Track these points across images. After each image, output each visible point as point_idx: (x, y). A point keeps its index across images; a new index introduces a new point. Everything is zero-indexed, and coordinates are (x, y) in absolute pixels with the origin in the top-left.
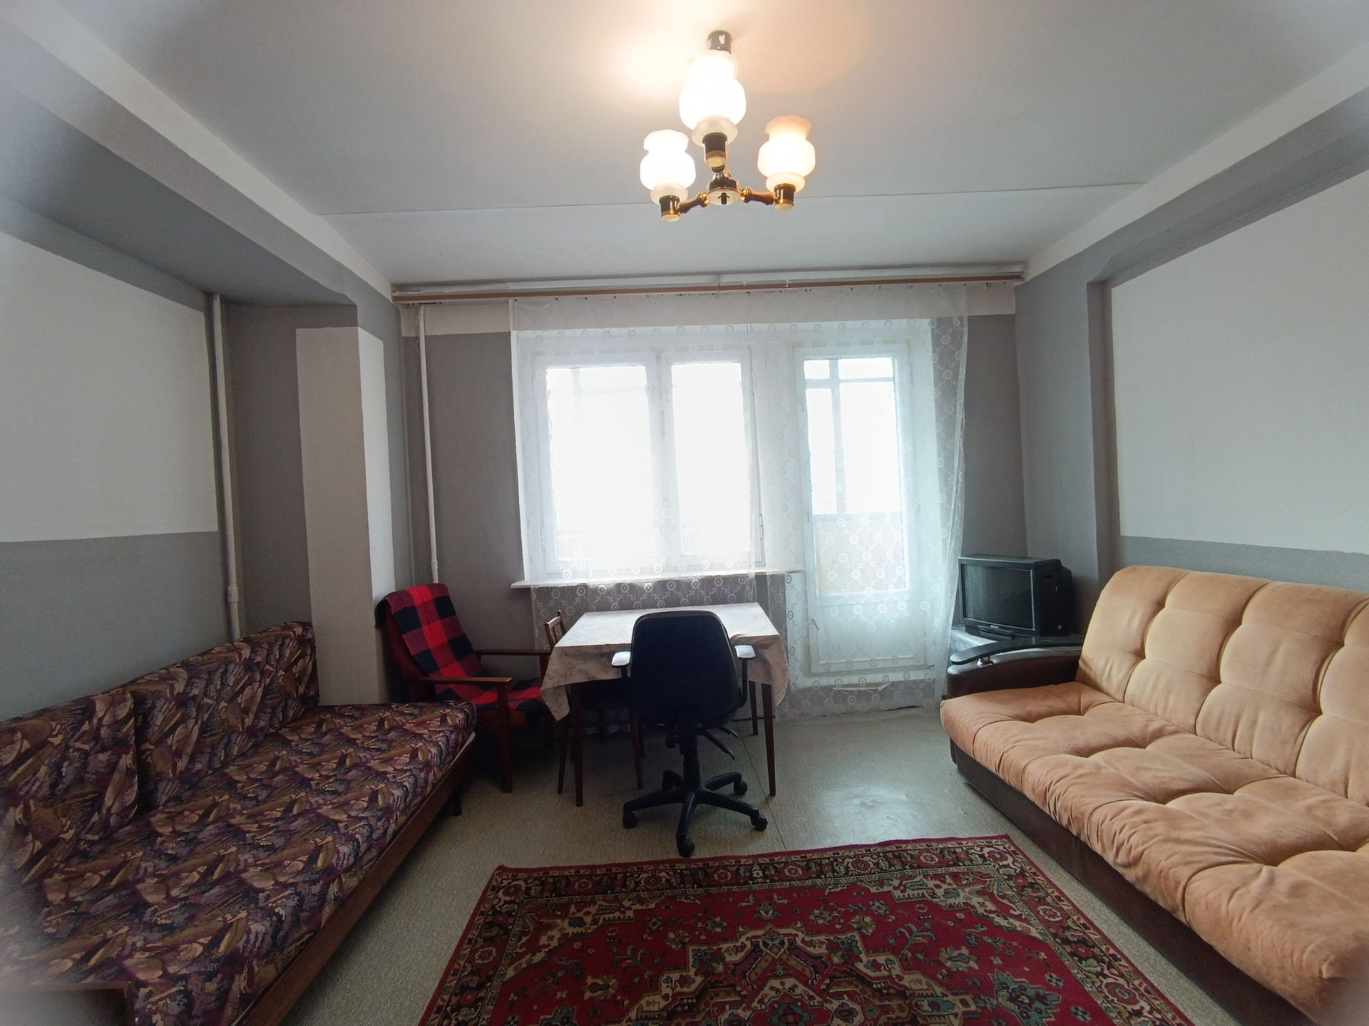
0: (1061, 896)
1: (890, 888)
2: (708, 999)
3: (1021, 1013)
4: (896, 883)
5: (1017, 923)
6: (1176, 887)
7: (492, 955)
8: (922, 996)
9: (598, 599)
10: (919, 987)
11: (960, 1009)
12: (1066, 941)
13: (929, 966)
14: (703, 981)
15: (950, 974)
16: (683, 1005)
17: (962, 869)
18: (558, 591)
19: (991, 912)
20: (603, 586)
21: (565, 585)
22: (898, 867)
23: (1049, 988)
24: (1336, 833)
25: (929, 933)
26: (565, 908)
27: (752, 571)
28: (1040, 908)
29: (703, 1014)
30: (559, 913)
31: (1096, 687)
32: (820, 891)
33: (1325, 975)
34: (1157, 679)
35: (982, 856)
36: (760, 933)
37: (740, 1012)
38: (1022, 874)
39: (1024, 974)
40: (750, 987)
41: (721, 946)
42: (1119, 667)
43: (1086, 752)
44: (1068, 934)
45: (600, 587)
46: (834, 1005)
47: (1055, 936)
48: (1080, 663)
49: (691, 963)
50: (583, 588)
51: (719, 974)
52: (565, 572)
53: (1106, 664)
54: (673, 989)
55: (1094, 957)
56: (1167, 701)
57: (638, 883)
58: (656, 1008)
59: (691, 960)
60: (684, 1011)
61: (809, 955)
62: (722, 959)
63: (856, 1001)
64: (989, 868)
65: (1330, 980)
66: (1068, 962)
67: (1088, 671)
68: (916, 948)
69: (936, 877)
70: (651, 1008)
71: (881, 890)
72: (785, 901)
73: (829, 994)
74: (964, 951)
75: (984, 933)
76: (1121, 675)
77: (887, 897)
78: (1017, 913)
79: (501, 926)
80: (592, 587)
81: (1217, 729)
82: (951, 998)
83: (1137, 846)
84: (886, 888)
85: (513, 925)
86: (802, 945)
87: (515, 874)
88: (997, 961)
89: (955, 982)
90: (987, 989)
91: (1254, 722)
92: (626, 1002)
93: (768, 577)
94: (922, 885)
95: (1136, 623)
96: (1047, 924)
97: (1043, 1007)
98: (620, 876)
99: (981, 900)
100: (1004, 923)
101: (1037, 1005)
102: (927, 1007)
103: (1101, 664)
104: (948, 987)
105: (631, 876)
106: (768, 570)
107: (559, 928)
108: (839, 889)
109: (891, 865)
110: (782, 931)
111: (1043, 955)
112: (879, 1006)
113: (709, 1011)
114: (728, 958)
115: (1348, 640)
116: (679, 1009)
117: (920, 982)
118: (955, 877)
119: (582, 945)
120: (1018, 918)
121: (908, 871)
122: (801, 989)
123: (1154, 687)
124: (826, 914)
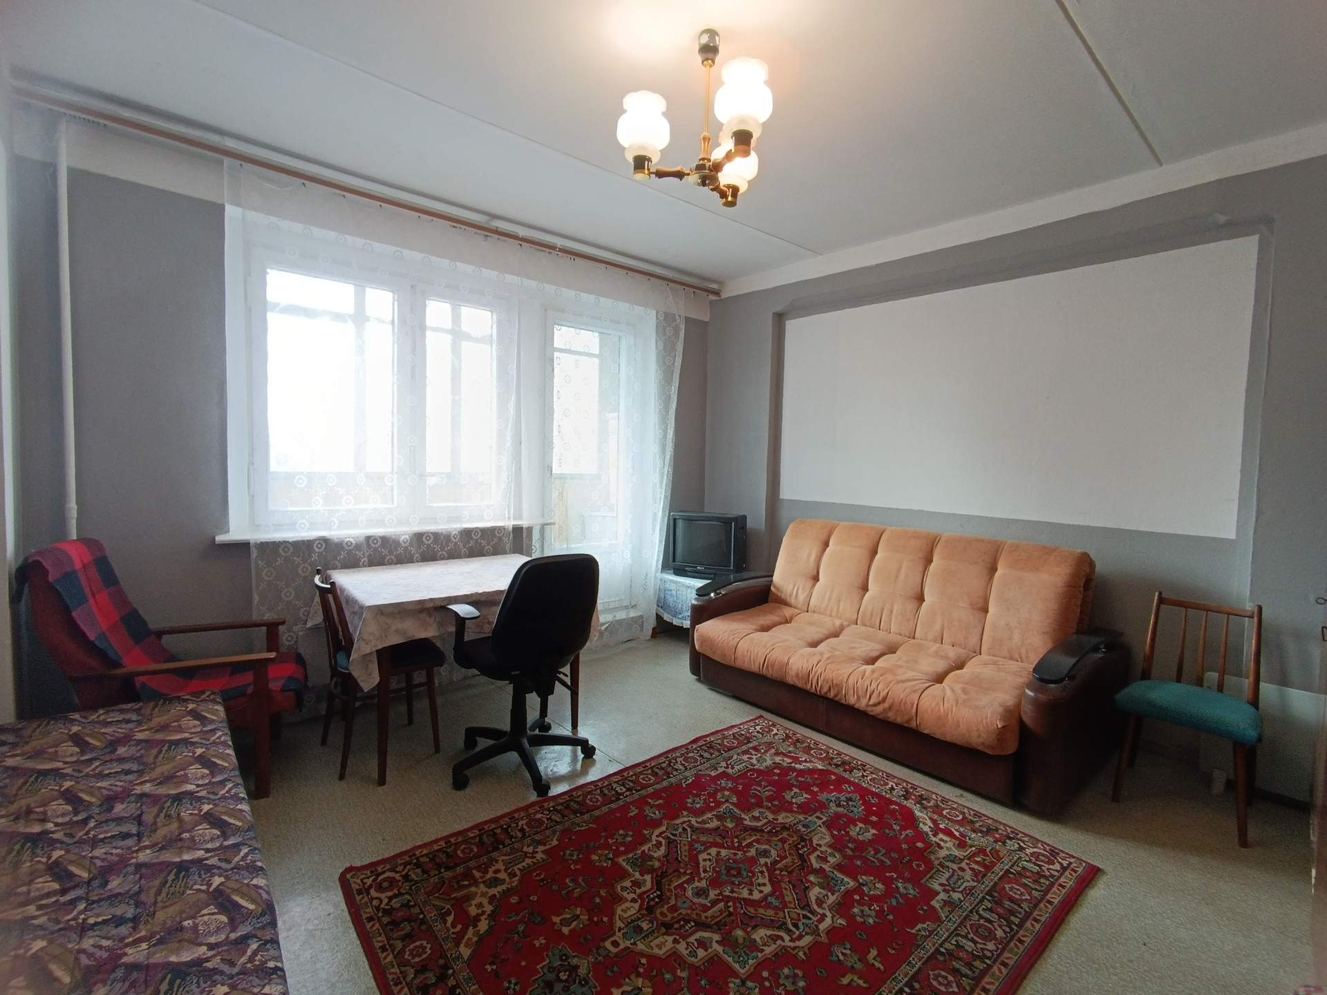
0: (816, 743)
1: (723, 769)
2: (667, 887)
3: (848, 810)
4: (724, 764)
5: (808, 765)
6: (912, 707)
7: (426, 948)
8: (795, 824)
9: (343, 555)
10: (790, 820)
11: (819, 822)
12: (837, 766)
13: (787, 807)
14: (652, 878)
15: (800, 806)
16: (653, 899)
17: (755, 743)
18: (289, 546)
19: (790, 763)
20: (351, 540)
21: (300, 539)
22: (717, 754)
23: (850, 793)
24: (953, 662)
25: (769, 788)
26: (467, 875)
27: (509, 523)
28: (812, 752)
29: (673, 898)
30: (467, 883)
31: (786, 604)
32: (679, 786)
33: (1000, 726)
34: (832, 593)
35: (758, 732)
36: (664, 828)
37: (697, 884)
38: (788, 737)
39: (832, 791)
40: (689, 866)
41: (642, 849)
42: (803, 588)
43: (814, 644)
44: (835, 761)
45: (348, 539)
46: (752, 852)
47: (830, 764)
48: (772, 588)
49: (631, 870)
50: (322, 542)
51: (659, 868)
52: (300, 522)
53: (794, 586)
54: (635, 893)
55: (855, 768)
56: (839, 607)
57: (522, 830)
58: (633, 911)
59: (629, 868)
60: (657, 903)
61: (708, 830)
62: (651, 858)
63: (763, 844)
64: (768, 738)
65: (1003, 727)
66: (846, 775)
67: (779, 594)
68: (770, 799)
69: (745, 752)
70: (629, 913)
71: (718, 772)
72: (661, 801)
73: (743, 847)
74: (795, 790)
75: (797, 776)
76: (806, 594)
77: (724, 775)
78: (803, 759)
79: (409, 919)
80: (336, 540)
81: (871, 619)
82: (810, 818)
83: (883, 690)
84: (721, 770)
85: (422, 912)
86: (698, 825)
87: (373, 869)
88: (816, 789)
89: (805, 808)
90: (823, 806)
91: (891, 612)
92: (605, 919)
93: (524, 530)
94: (742, 761)
95: (813, 557)
96: (820, 759)
97: (854, 803)
98: (498, 831)
99: (780, 758)
100: (802, 767)
101: (850, 803)
102: (803, 829)
103: (790, 588)
104: (805, 813)
105: (509, 826)
106: (524, 523)
107: (479, 894)
108: (690, 781)
109: (711, 754)
110: (678, 821)
111: (833, 777)
112: (778, 840)
113: (675, 894)
114: (656, 855)
115: (935, 558)
116: (652, 903)
117: (787, 817)
118: (755, 748)
119: (520, 898)
120: (806, 761)
121: (725, 755)
122: (724, 852)
123: (830, 599)
124: (697, 800)
